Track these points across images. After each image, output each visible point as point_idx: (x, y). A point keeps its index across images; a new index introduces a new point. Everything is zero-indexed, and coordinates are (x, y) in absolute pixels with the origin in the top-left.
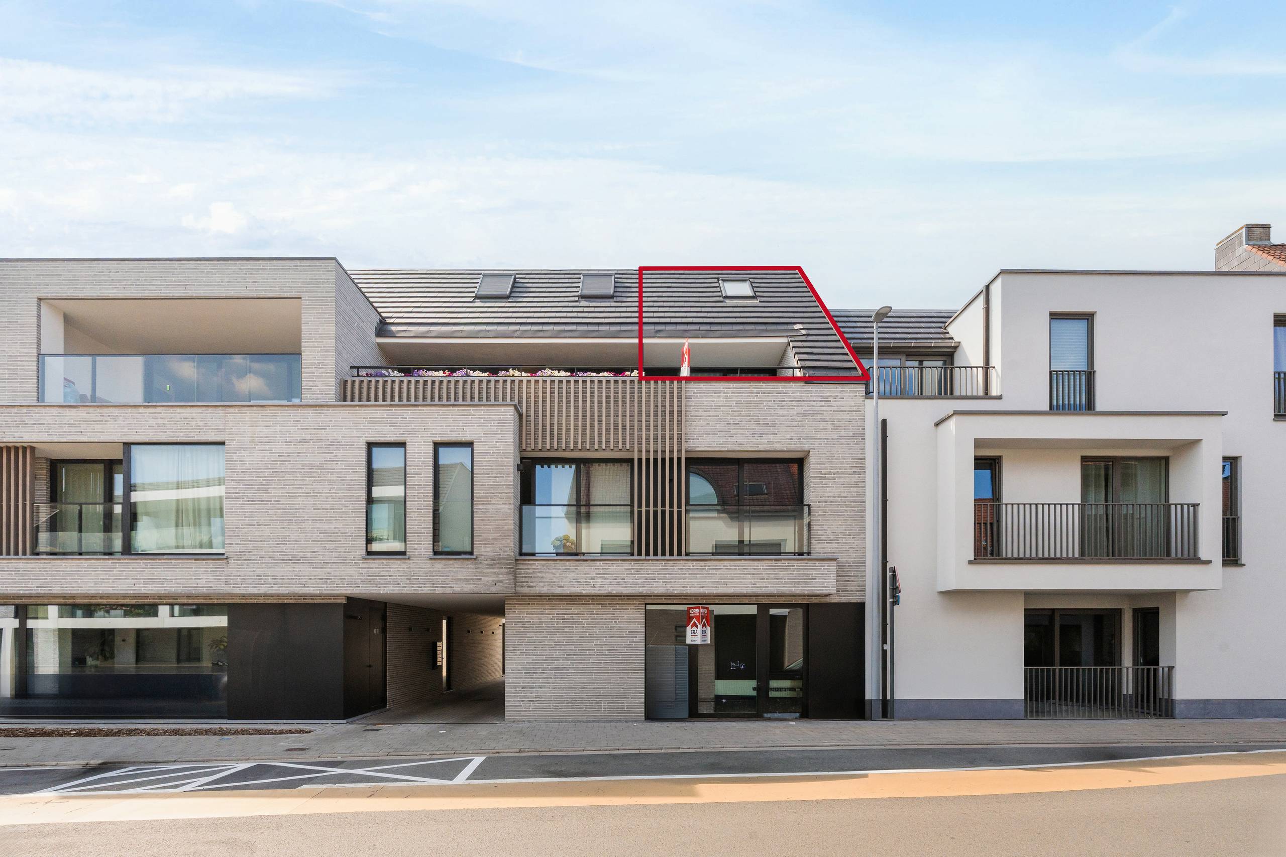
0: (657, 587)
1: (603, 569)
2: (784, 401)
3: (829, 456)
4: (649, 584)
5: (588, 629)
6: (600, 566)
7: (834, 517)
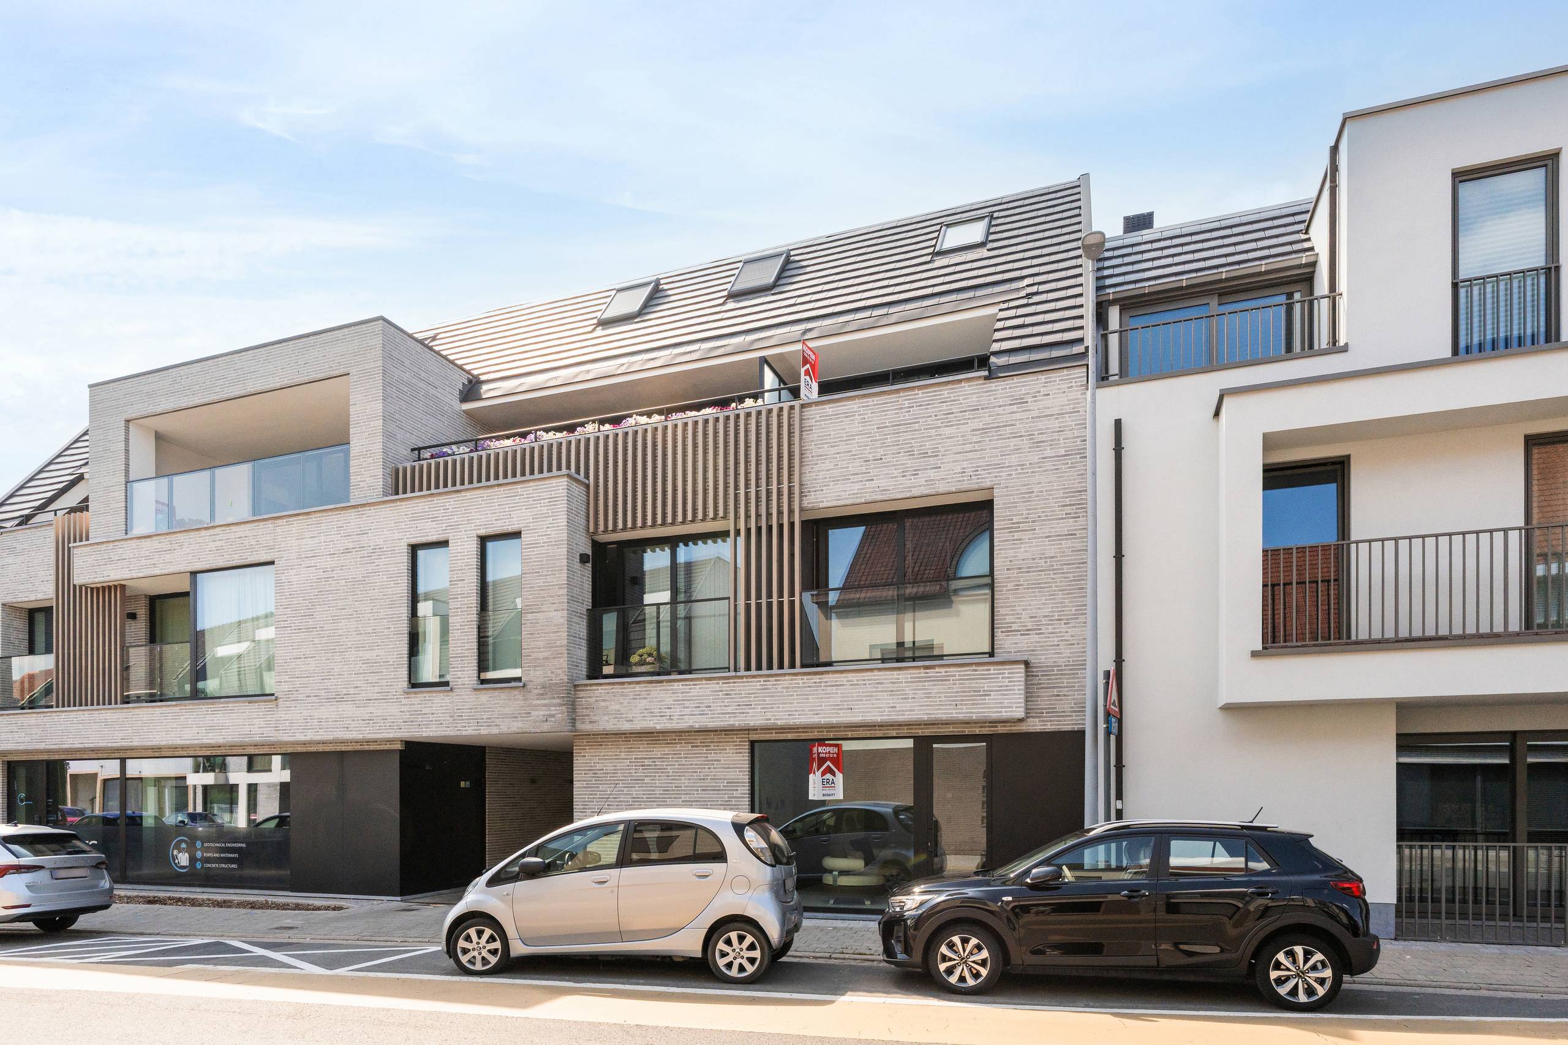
0: (754, 716)
1: (682, 693)
2: (952, 413)
3: (1026, 493)
4: (743, 713)
5: (674, 779)
6: (679, 689)
7: (1034, 592)
